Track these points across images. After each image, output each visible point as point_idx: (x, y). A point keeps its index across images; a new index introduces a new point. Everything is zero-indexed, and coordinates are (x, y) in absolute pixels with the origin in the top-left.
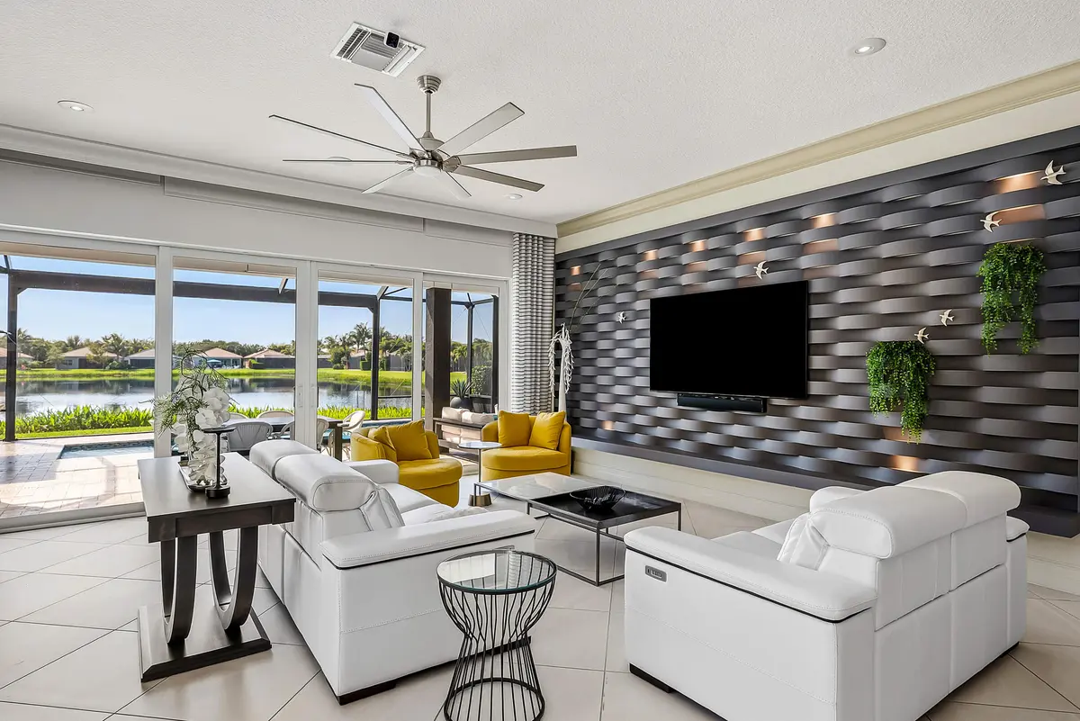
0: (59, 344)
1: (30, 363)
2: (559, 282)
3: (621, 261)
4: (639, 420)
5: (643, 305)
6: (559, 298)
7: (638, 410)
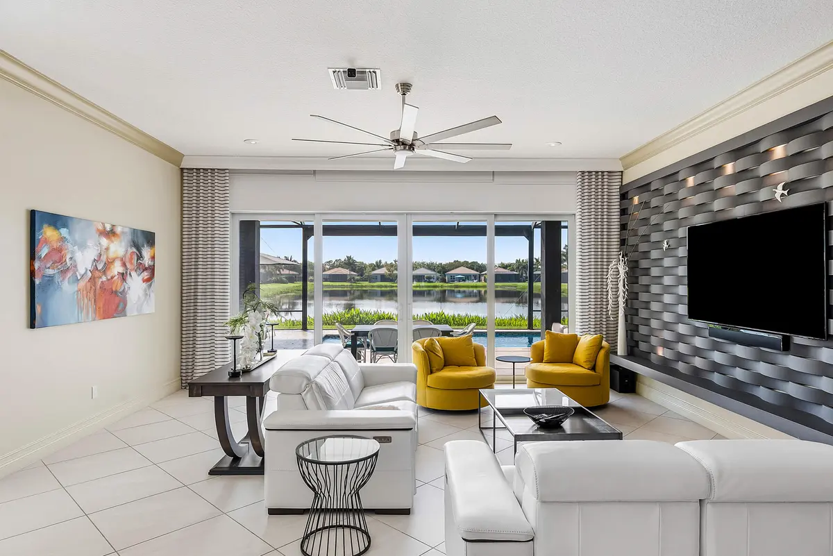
0: (371, 265)
1: (357, 278)
2: (623, 212)
3: (668, 189)
4: (682, 348)
5: (683, 232)
6: (623, 227)
7: (681, 338)
